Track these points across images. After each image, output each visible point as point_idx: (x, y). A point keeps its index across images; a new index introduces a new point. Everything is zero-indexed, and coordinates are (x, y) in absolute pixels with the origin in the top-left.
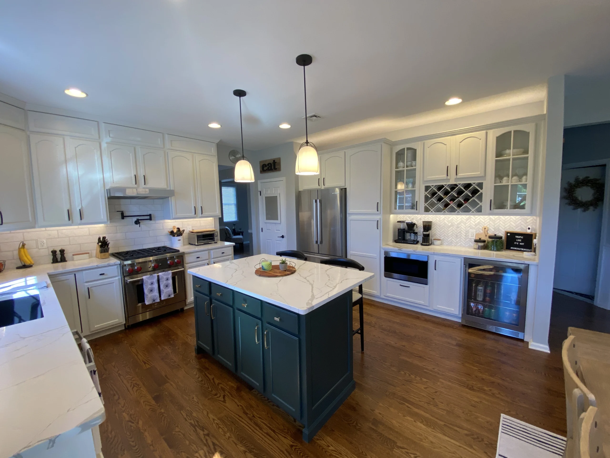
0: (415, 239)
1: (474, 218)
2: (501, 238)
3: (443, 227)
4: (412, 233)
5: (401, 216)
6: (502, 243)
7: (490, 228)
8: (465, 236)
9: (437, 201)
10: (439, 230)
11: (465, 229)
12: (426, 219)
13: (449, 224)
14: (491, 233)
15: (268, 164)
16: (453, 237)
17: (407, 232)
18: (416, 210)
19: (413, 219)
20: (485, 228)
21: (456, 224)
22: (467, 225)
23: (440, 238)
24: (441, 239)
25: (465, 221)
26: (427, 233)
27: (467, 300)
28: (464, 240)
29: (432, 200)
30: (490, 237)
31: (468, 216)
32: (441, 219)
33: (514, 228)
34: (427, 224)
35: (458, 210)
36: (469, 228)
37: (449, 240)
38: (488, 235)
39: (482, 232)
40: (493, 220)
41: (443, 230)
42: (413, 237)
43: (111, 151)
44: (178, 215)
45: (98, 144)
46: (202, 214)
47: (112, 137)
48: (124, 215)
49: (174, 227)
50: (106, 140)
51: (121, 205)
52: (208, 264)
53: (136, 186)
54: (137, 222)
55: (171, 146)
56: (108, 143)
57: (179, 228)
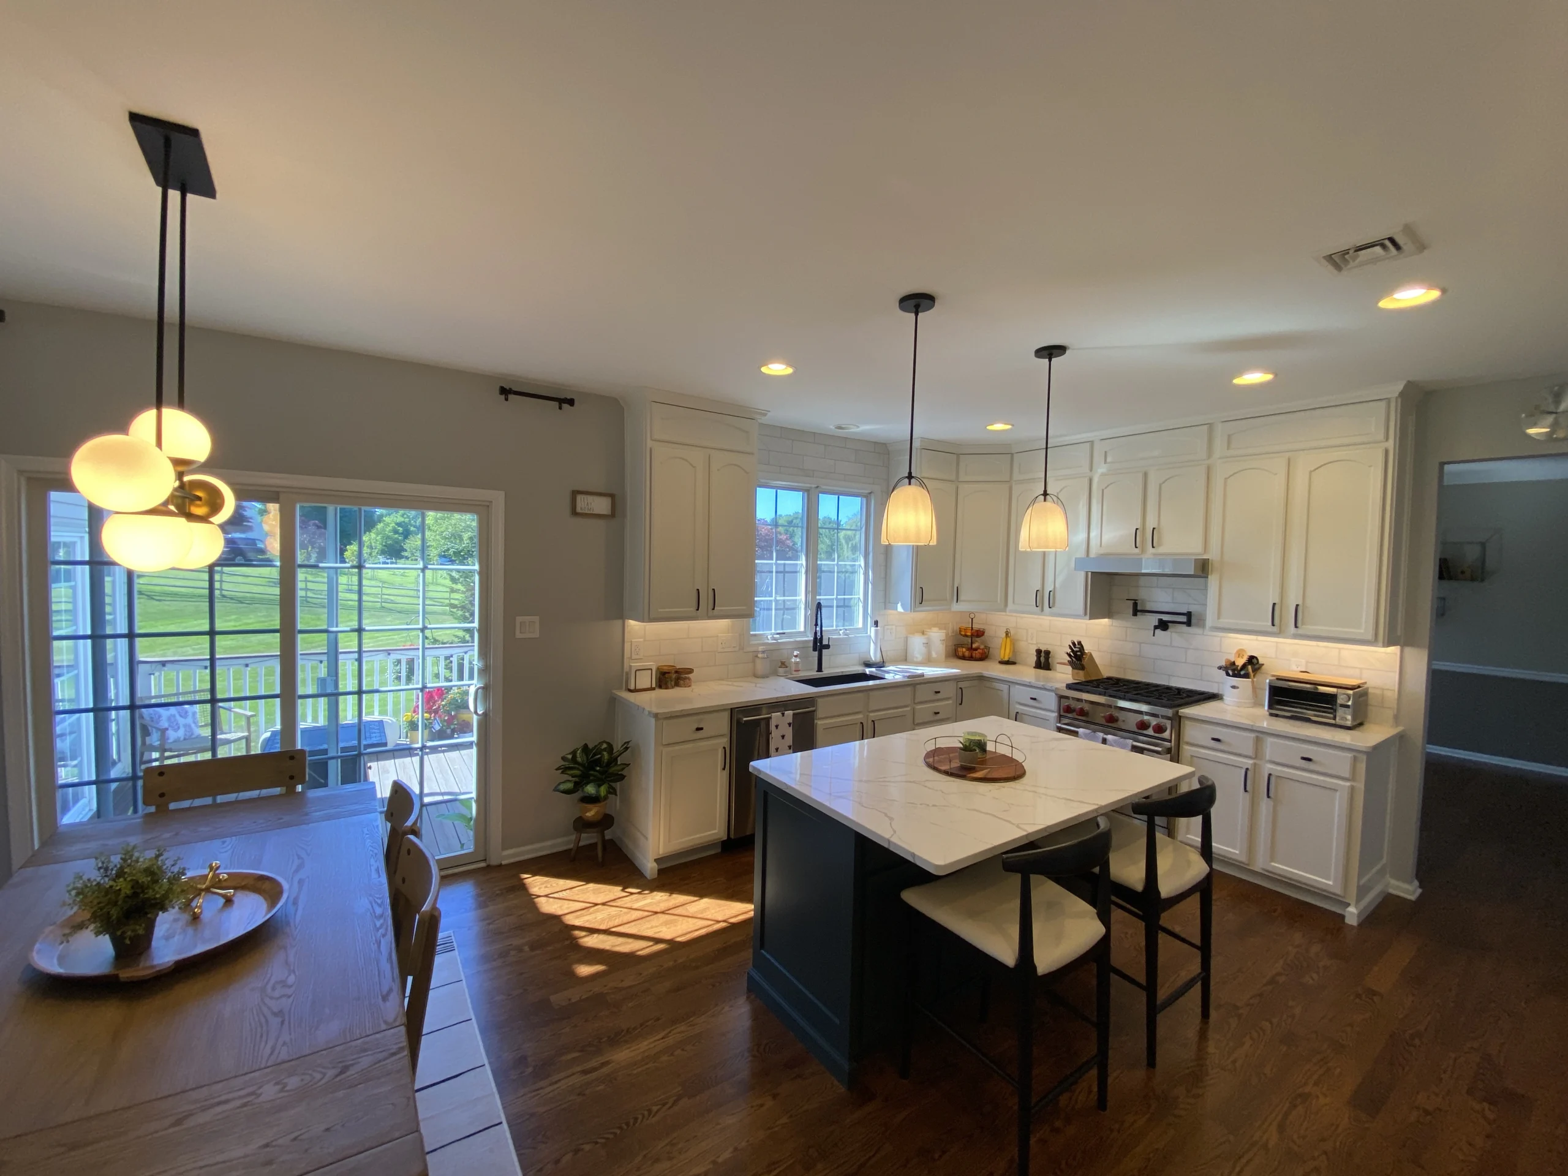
43: (1103, 490)
44: (1225, 621)
45: (1086, 481)
46: (1296, 626)
47: (1109, 463)
48: (1139, 608)
49: (1240, 653)
50: (1101, 469)
51: (1138, 587)
52: (1247, 769)
53: (1137, 551)
54: (1163, 625)
55: (1228, 448)
56: (1103, 475)
57: (1256, 658)
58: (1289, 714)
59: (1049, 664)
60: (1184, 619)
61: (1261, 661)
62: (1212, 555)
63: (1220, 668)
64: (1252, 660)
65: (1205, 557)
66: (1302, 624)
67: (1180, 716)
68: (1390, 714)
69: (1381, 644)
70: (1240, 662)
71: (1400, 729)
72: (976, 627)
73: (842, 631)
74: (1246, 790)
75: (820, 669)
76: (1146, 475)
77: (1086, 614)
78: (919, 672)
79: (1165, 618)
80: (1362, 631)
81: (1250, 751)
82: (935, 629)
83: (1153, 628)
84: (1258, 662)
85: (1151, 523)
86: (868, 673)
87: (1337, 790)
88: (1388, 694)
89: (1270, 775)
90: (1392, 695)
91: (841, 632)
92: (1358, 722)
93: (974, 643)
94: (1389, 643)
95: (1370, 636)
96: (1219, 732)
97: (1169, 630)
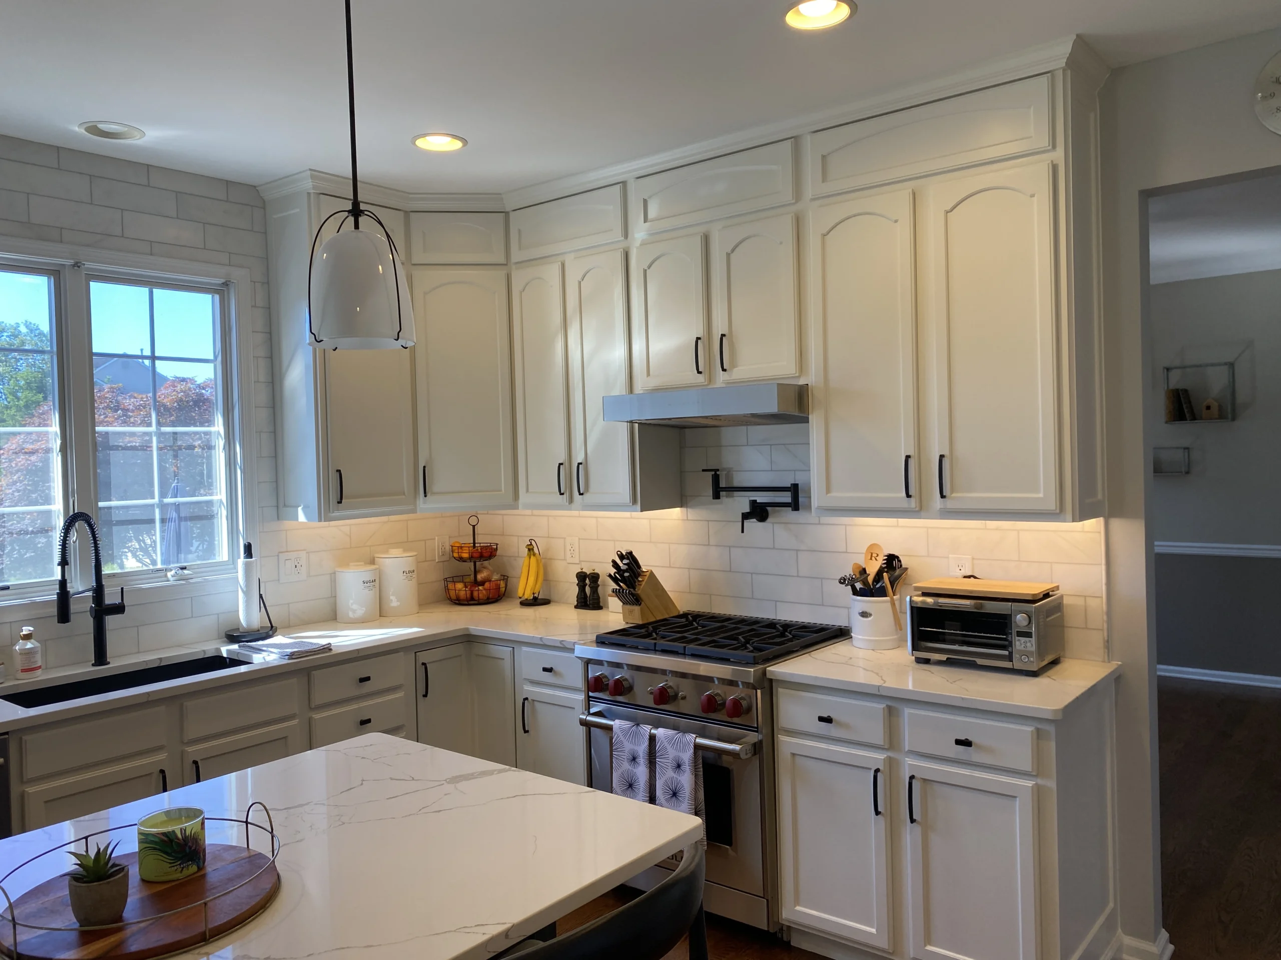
43: (645, 271)
44: (841, 496)
45: (619, 257)
46: (943, 496)
47: (652, 221)
48: (723, 484)
49: (871, 555)
50: (640, 232)
51: (721, 446)
52: (877, 771)
53: (701, 379)
54: (759, 512)
55: (824, 180)
56: (644, 244)
57: (898, 557)
58: (944, 657)
59: (597, 599)
60: (787, 497)
61: (905, 562)
62: (811, 378)
63: (842, 581)
64: (892, 561)
65: (802, 382)
66: (952, 492)
67: (771, 680)
68: (1097, 639)
69: (1069, 515)
70: (873, 569)
71: (1115, 664)
72: (482, 540)
73: (173, 572)
74: (877, 813)
75: (101, 657)
76: (706, 240)
77: (634, 501)
78: (323, 642)
79: (761, 497)
80: (1041, 495)
81: (878, 737)
82: (395, 552)
83: (740, 519)
84: (901, 566)
85: (720, 326)
86: (225, 655)
87: (1015, 797)
88: (1093, 603)
89: (912, 778)
90: (1098, 605)
91: (169, 574)
92: (1049, 658)
93: (480, 571)
94: (1083, 514)
95: (1052, 504)
96: (830, 705)
97: (769, 520)
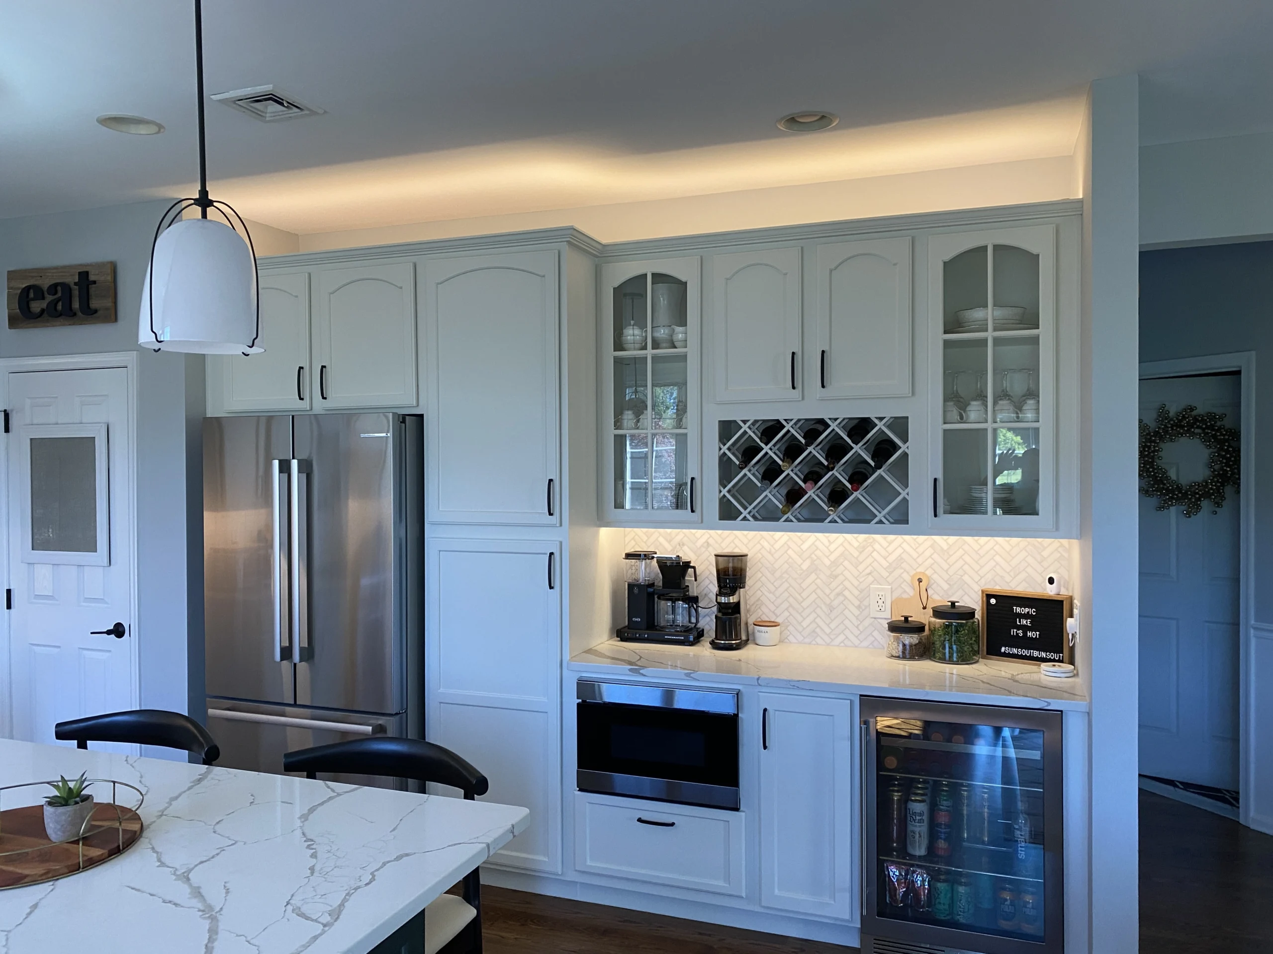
0: (690, 621)
1: (885, 544)
2: (971, 614)
3: (785, 576)
4: (679, 600)
5: (640, 532)
6: (974, 631)
7: (935, 577)
8: (859, 607)
9: (760, 477)
10: (772, 589)
11: (856, 583)
12: (724, 545)
13: (805, 566)
14: (940, 598)
15: (53, 288)
16: (818, 611)
17: (662, 596)
18: (693, 511)
19: (681, 544)
20: (920, 581)
21: (828, 563)
22: (861, 568)
23: (777, 617)
24: (779, 620)
25: (856, 554)
26: (733, 599)
27: (878, 859)
28: (856, 623)
29: (745, 475)
30: (938, 613)
31: (862, 537)
32: (777, 546)
33: (1008, 579)
34: (731, 565)
35: (833, 516)
36: (870, 578)
37: (805, 624)
38: (930, 605)
39: (911, 592)
40: (942, 549)
41: (786, 585)
42: (681, 615)
